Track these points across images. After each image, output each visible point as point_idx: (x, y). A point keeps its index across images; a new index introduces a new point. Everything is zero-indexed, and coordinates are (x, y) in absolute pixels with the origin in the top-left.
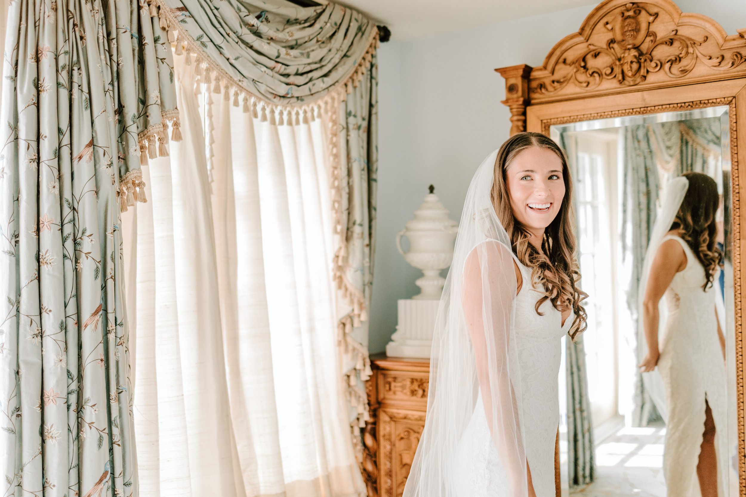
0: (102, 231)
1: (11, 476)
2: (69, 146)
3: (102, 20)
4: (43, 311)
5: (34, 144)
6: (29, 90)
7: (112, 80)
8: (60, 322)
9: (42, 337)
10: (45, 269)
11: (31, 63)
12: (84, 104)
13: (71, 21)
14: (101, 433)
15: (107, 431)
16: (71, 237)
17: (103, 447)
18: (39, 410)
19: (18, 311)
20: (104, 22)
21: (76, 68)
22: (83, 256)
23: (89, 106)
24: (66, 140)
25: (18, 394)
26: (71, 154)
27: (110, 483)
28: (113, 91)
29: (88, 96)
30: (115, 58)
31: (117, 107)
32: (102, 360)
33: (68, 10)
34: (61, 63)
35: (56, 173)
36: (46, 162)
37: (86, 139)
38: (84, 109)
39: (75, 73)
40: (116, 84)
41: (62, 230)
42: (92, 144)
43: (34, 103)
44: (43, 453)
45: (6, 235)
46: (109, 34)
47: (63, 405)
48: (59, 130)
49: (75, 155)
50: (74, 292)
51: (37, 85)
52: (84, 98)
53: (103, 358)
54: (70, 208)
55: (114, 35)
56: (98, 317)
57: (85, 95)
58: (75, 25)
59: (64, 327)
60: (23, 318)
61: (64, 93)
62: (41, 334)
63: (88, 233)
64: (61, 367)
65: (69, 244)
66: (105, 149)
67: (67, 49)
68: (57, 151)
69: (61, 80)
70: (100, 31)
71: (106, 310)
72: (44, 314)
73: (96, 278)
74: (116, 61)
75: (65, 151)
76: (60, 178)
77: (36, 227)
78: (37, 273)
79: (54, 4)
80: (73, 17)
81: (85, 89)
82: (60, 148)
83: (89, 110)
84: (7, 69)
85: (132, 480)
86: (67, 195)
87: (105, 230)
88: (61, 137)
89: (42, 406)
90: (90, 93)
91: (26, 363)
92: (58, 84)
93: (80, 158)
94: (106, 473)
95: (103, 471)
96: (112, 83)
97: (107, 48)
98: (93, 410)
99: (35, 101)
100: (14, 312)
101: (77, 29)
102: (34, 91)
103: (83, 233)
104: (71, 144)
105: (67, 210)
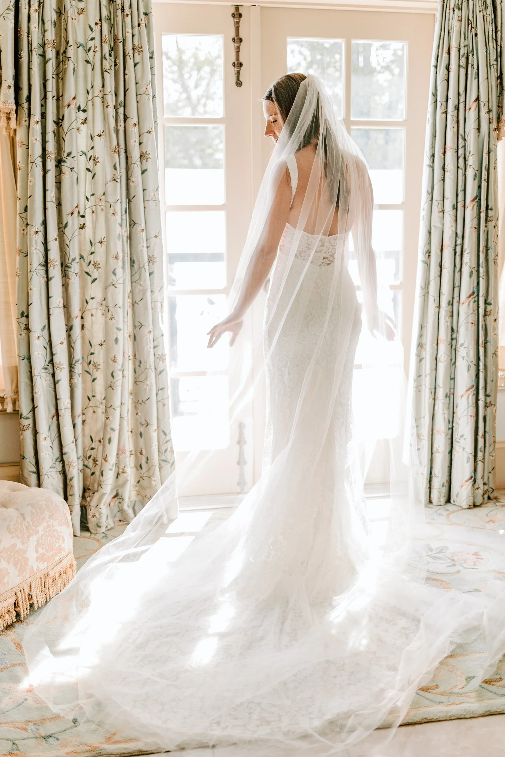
0: (480, 152)
1: (423, 286)
2: (464, 102)
3: (492, 19)
4: (445, 198)
5: (444, 103)
6: (443, 73)
7: (497, 58)
8: (453, 205)
9: (444, 213)
10: (447, 174)
11: (445, 55)
12: (474, 76)
13: (470, 26)
14: (472, 269)
15: (476, 269)
16: (463, 156)
17: (472, 278)
18: (440, 253)
19: (432, 198)
20: (494, 21)
21: (471, 55)
22: (468, 166)
23: (477, 77)
24: (462, 99)
25: (430, 243)
26: (465, 107)
27: (476, 299)
28: (497, 65)
29: (477, 71)
30: (499, 43)
31: (499, 75)
32: (475, 228)
33: (468, 19)
34: (462, 53)
35: (455, 119)
36: (450, 113)
37: (474, 97)
38: (474, 79)
39: (470, 58)
40: (499, 60)
41: (457, 152)
42: (478, 99)
43: (446, 80)
44: (440, 277)
45: (428, 155)
46: (496, 27)
47: (451, 251)
48: (459, 94)
49: (467, 107)
50: (463, 188)
51: (448, 69)
52: (474, 72)
53: (477, 227)
54: (463, 139)
55: (499, 28)
56: (474, 203)
57: (475, 71)
58: (472, 27)
59: (455, 208)
60: (434, 201)
61: (463, 71)
62: (443, 211)
63: (471, 154)
64: (452, 230)
65: (461, 160)
66: (485, 102)
67: (466, 43)
68: (457, 106)
69: (461, 64)
70: (491, 27)
71: (480, 199)
72: (445, 200)
73: (474, 179)
74: (500, 45)
75: (462, 106)
76: (458, 122)
77: (443, 151)
78: (442, 177)
79: (460, 17)
80: (472, 23)
81: (475, 67)
82: (459, 104)
83: (477, 80)
84: (433, 62)
85: (492, 302)
86: (461, 131)
87: (483, 152)
88: (460, 97)
89: (442, 251)
90: (478, 69)
91: (435, 227)
92: (459, 66)
93: (470, 109)
94: (473, 293)
95: (471, 291)
96: (496, 60)
97: (494, 37)
98: (468, 256)
99: (446, 78)
100: (430, 199)
101: (473, 30)
102: (446, 72)
103: (469, 154)
104: (465, 101)
105: (461, 140)
